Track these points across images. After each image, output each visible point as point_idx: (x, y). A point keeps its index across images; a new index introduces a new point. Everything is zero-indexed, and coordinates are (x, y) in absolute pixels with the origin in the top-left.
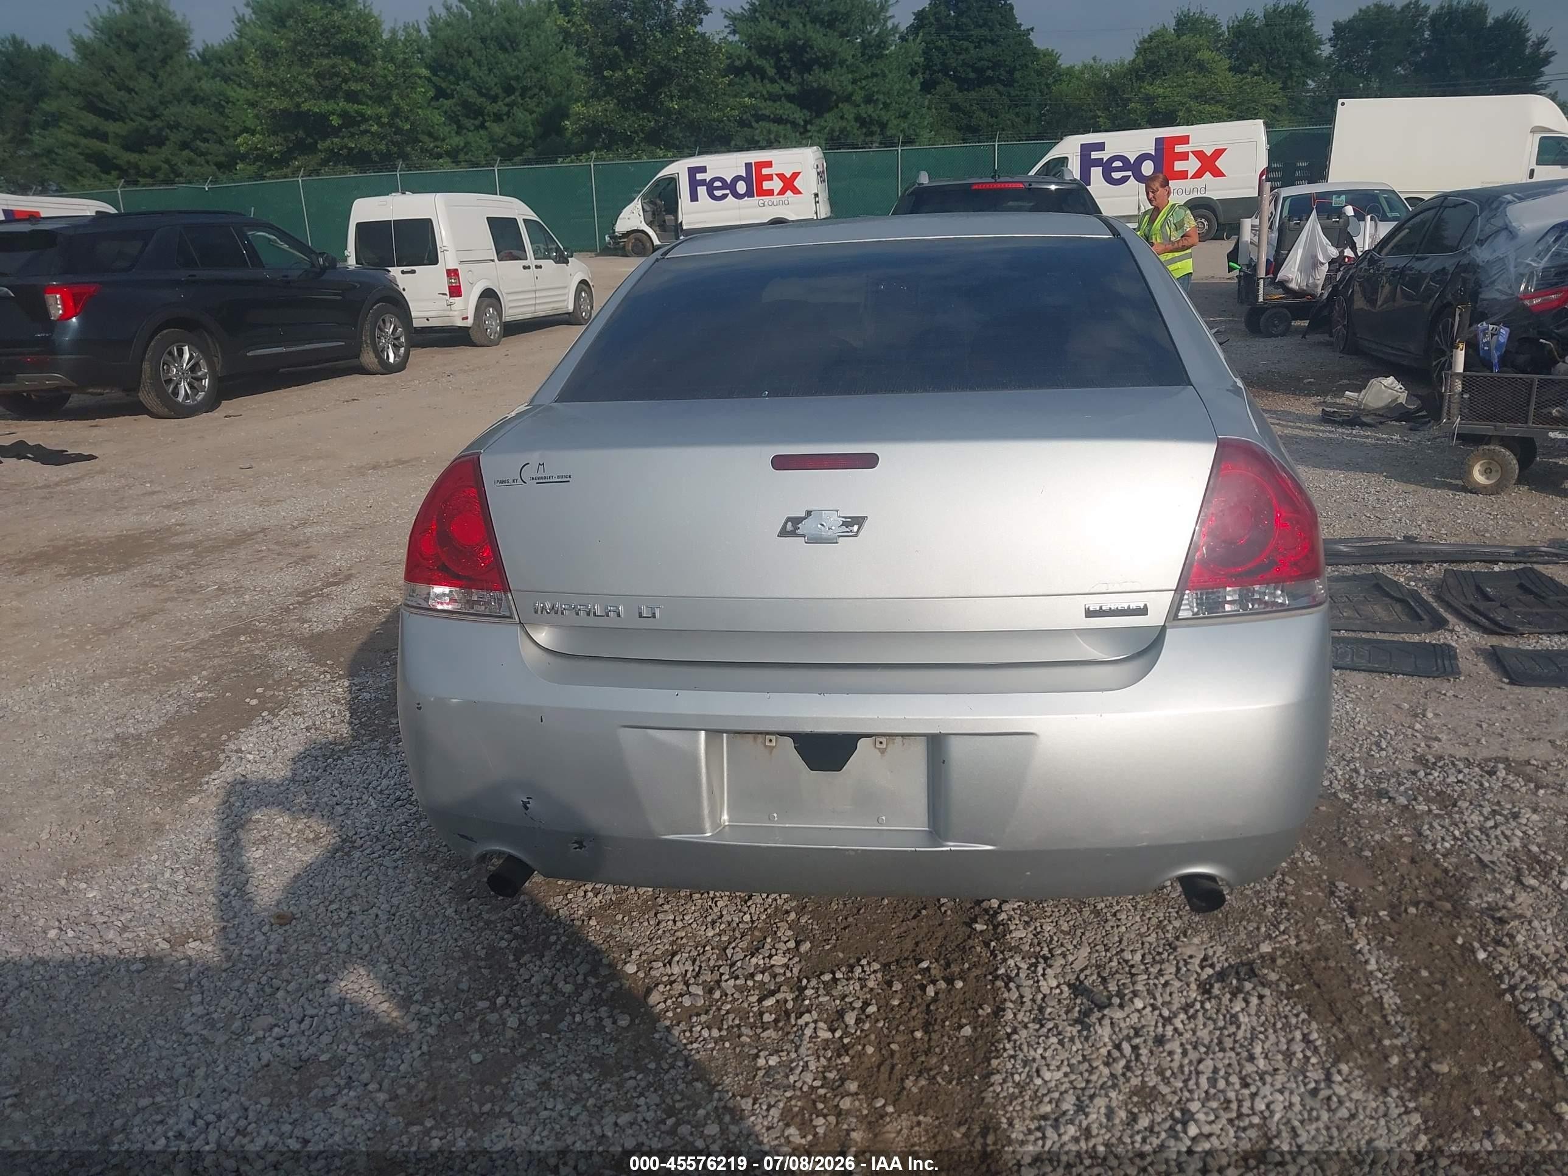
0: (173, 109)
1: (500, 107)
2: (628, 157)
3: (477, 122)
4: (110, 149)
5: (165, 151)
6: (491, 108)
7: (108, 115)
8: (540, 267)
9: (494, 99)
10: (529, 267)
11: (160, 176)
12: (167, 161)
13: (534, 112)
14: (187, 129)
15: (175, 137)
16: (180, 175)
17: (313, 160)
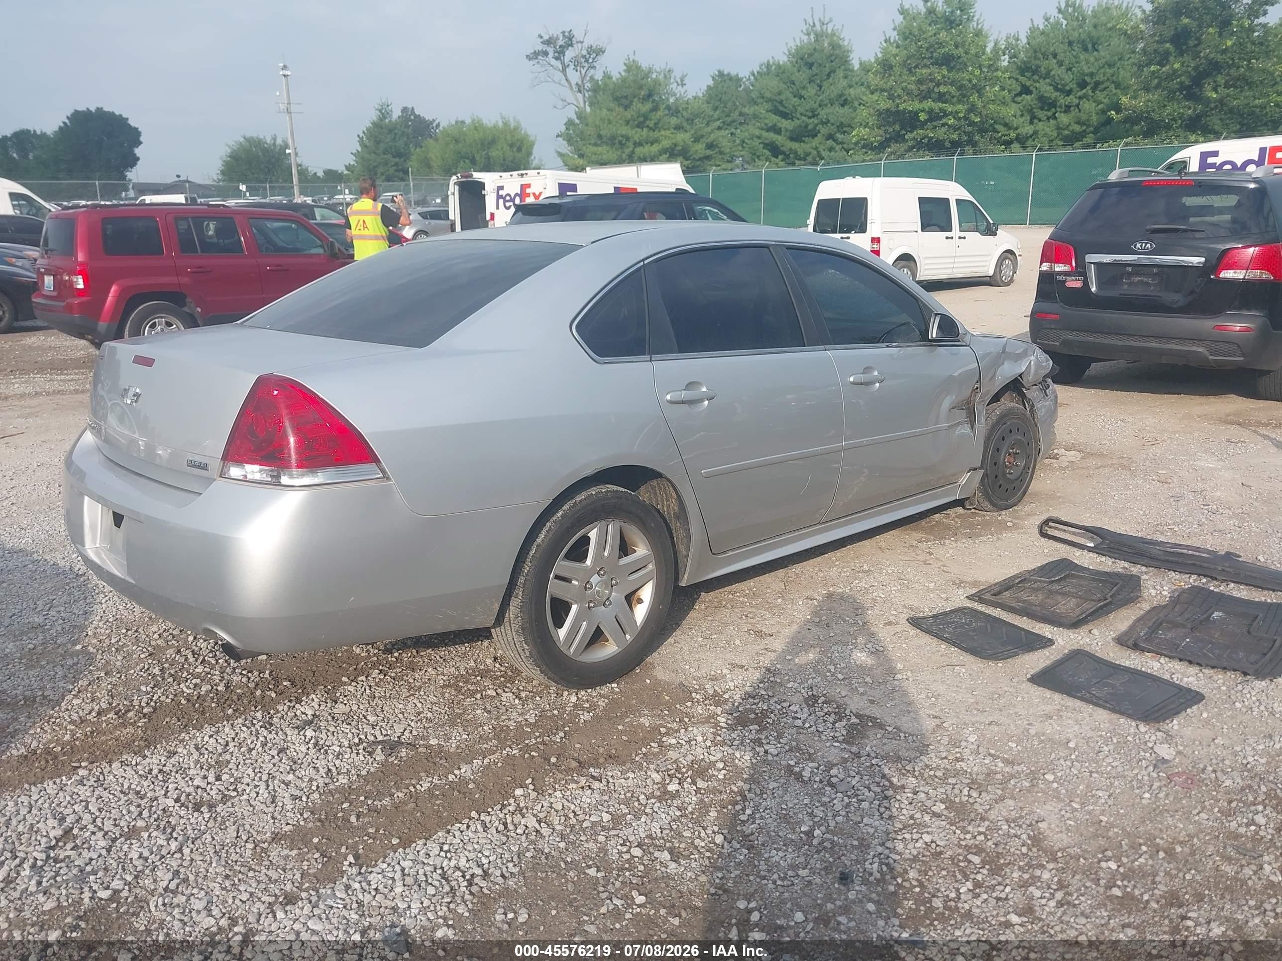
0: (828, 110)
1: (1072, 99)
2: (1162, 142)
3: (1050, 114)
4: (780, 140)
5: (816, 142)
6: (1063, 101)
7: (785, 115)
8: (964, 238)
9: (1069, 93)
10: (952, 238)
11: (810, 159)
12: (816, 148)
13: (1102, 103)
14: (833, 125)
15: (824, 130)
16: (822, 158)
17: (902, 147)
